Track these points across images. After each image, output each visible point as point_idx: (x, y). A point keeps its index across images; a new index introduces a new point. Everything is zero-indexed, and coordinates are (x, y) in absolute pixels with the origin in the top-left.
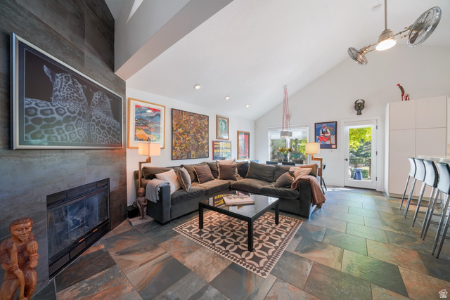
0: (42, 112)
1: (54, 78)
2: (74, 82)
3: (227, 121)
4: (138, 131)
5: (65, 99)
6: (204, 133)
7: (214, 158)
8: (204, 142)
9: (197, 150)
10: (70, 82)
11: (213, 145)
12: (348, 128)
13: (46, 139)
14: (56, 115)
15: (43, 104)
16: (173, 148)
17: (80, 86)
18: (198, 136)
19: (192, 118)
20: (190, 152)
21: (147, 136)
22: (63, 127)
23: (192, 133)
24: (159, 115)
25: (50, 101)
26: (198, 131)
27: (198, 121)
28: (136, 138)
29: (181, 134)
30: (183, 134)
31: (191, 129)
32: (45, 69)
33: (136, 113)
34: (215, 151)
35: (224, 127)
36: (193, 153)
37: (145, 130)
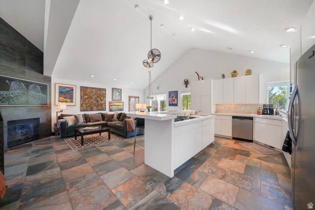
0: (6, 95)
1: (10, 84)
2: (19, 83)
3: (120, 91)
4: (60, 98)
5: (15, 90)
6: (102, 98)
7: (111, 110)
8: (103, 102)
9: (97, 106)
10: (18, 83)
11: (110, 104)
12: (182, 95)
13: (7, 103)
14: (11, 95)
15: (6, 92)
16: (81, 106)
17: (22, 84)
18: (99, 99)
19: (94, 90)
20: (93, 108)
21: (65, 100)
22: (15, 99)
23: (94, 98)
24: (73, 90)
25: (9, 91)
26: (98, 97)
27: (98, 92)
28: (59, 101)
29: (86, 99)
30: (88, 98)
31: (93, 96)
32: (7, 81)
33: (59, 89)
34: (111, 107)
35: (118, 94)
36: (94, 108)
37: (64, 97)
